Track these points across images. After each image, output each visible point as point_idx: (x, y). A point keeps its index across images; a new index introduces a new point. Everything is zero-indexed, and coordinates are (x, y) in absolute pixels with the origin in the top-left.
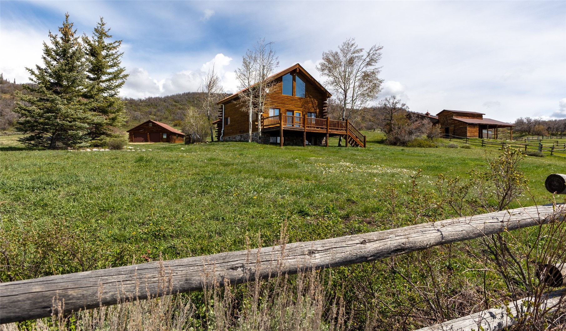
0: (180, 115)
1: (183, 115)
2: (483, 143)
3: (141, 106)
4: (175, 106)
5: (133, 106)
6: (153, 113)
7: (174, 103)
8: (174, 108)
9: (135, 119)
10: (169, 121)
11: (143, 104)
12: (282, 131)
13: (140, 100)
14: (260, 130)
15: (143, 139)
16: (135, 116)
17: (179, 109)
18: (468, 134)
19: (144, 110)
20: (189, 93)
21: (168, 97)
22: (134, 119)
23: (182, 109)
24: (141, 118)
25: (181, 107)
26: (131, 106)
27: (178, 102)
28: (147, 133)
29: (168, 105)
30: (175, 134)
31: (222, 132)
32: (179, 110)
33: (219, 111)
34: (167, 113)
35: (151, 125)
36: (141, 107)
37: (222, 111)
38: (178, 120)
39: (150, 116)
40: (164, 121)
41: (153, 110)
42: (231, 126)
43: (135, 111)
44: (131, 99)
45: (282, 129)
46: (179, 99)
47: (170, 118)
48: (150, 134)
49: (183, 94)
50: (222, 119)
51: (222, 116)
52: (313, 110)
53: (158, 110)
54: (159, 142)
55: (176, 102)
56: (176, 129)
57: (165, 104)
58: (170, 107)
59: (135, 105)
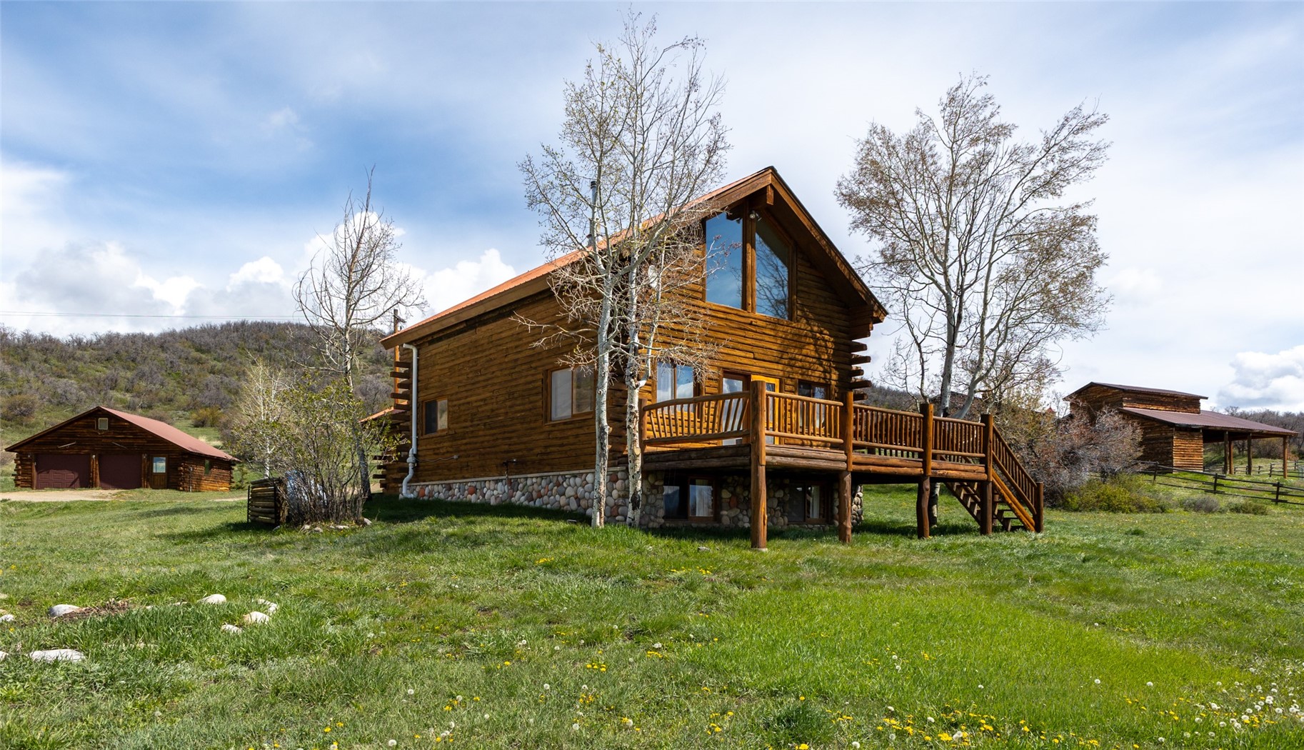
0: (214, 391)
1: (224, 393)
2: (1278, 493)
3: (80, 359)
4: (199, 361)
5: (54, 361)
6: (123, 384)
7: (195, 354)
8: (196, 368)
9: (59, 403)
10: (179, 408)
11: (87, 354)
12: (762, 470)
13: (79, 342)
14: (639, 462)
15: (72, 476)
16: (59, 391)
17: (212, 372)
18: (1176, 461)
19: (92, 372)
20: (243, 324)
21: (173, 334)
22: (55, 401)
23: (220, 372)
24: (79, 400)
25: (219, 365)
26: (46, 361)
27: (208, 351)
28: (89, 455)
29: (174, 358)
30: (198, 458)
31: (410, 459)
32: (210, 377)
33: (394, 375)
34: (171, 384)
35: (103, 424)
36: (80, 364)
37: (408, 375)
38: (209, 406)
39: (113, 393)
40: (159, 409)
41: (122, 374)
42: (452, 436)
43: (60, 376)
44: (44, 338)
45: (765, 459)
46: (208, 339)
47: (183, 399)
48: (99, 458)
49: (222, 327)
50: (409, 407)
51: (407, 396)
52: (816, 375)
53: (142, 376)
54: (139, 486)
55: (199, 350)
56: (203, 439)
57: (163, 355)
58: (183, 366)
59: (60, 358)
